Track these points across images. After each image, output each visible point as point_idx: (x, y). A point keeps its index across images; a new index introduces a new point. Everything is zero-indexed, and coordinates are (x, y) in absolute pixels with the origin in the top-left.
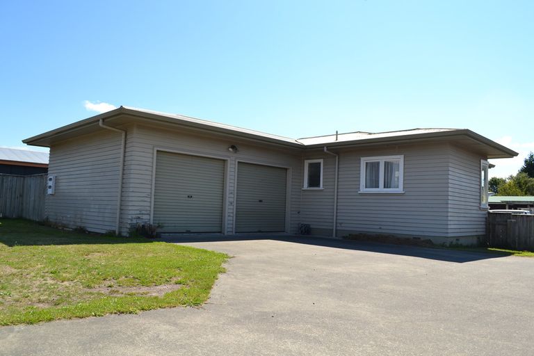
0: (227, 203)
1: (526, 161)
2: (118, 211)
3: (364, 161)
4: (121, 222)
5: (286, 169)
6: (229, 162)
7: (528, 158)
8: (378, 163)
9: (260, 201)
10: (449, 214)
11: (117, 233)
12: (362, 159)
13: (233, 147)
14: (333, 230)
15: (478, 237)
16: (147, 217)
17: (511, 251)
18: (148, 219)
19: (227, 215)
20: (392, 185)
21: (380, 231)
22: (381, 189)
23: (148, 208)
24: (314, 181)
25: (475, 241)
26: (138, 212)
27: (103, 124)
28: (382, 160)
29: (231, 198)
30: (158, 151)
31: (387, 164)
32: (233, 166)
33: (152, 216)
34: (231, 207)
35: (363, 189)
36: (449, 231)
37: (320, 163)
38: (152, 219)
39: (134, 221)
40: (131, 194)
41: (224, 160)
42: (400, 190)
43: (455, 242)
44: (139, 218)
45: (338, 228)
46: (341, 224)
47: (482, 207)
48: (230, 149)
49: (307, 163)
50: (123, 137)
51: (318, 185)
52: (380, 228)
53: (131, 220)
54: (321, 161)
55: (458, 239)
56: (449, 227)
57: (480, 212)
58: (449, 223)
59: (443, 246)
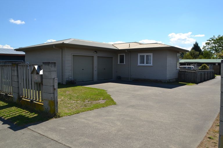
0: (95, 71)
1: (194, 45)
2: (61, 76)
3: (139, 55)
4: (62, 80)
5: (112, 57)
6: (95, 57)
7: (195, 44)
8: (144, 56)
9: (104, 69)
10: (167, 73)
11: (61, 83)
12: (139, 54)
13: (96, 52)
14: (129, 78)
15: (176, 79)
16: (71, 77)
17: (186, 83)
18: (71, 78)
19: (95, 74)
20: (149, 63)
21: (145, 78)
22: (145, 64)
23: (71, 75)
24: (122, 61)
25: (175, 80)
26: (68, 76)
27: (55, 47)
28: (145, 54)
29: (95, 69)
30: (73, 55)
31: (147, 56)
32: (96, 58)
33: (72, 77)
34: (96, 72)
35: (139, 64)
36: (167, 78)
37: (124, 55)
38: (72, 78)
39: (67, 79)
40: (66, 70)
41: (93, 56)
42: (151, 65)
43: (168, 81)
44: (68, 78)
45: (131, 77)
46: (131, 76)
47: (177, 69)
48: (95, 52)
49: (119, 55)
50: (61, 51)
51: (123, 62)
52: (145, 77)
53: (66, 79)
54: (124, 54)
55: (169, 80)
56: (167, 76)
57: (177, 71)
58: (167, 75)
59: (165, 83)
